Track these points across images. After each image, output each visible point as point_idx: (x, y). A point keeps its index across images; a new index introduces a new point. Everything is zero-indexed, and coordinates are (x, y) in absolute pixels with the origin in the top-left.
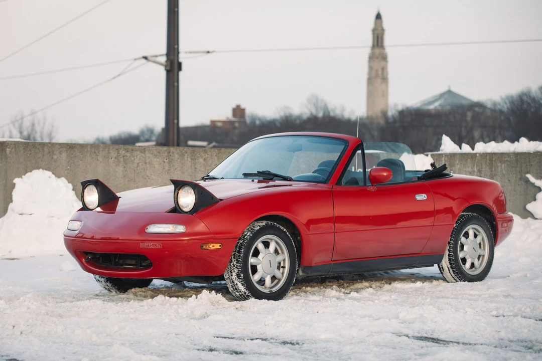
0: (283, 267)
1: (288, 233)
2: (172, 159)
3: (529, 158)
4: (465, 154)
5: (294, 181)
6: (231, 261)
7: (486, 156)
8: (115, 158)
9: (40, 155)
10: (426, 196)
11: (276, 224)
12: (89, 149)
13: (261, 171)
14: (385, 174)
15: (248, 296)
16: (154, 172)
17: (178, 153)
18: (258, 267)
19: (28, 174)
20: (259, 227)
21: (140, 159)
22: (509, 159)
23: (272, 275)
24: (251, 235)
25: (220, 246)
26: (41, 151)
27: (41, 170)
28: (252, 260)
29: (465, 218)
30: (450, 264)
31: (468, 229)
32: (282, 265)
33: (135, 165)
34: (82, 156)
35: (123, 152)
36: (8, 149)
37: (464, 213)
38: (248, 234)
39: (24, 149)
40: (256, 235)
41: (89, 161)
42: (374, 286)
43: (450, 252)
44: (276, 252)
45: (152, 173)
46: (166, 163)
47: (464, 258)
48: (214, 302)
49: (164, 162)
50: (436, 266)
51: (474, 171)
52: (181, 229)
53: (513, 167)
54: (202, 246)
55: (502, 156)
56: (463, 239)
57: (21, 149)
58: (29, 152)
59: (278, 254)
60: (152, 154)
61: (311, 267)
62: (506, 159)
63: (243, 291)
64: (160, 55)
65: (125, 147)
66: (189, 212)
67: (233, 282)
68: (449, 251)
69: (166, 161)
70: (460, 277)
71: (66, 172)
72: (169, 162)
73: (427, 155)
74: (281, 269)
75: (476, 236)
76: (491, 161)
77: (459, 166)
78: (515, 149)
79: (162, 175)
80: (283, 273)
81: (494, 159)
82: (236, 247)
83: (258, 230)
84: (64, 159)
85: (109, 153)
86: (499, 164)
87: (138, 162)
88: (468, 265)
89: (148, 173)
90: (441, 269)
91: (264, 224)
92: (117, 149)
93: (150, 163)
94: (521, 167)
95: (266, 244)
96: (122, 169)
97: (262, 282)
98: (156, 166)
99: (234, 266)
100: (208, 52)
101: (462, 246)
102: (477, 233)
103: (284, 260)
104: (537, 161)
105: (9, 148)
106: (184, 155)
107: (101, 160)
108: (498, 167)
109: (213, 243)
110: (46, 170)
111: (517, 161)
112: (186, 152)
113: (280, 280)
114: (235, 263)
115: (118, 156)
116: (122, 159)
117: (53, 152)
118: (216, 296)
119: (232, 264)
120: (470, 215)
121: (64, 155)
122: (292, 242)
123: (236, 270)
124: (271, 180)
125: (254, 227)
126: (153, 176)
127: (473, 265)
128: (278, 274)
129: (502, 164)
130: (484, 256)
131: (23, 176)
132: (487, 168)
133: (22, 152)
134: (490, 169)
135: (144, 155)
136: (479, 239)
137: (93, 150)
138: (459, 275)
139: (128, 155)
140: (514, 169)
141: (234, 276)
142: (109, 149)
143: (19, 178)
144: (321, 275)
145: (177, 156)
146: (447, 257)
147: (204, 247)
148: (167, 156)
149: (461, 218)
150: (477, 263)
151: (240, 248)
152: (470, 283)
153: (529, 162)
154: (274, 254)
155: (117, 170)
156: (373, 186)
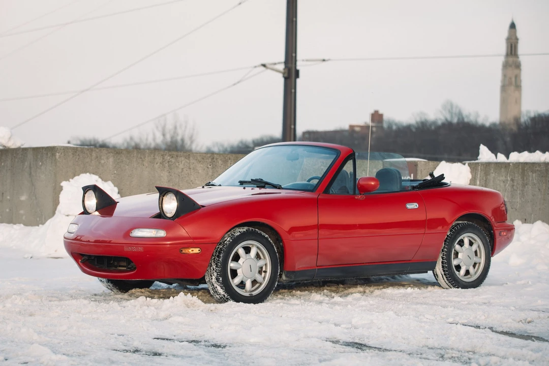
0: (265, 272)
1: (269, 239)
2: (216, 165)
4: (499, 163)
5: (283, 189)
6: (211, 266)
7: (519, 166)
8: (161, 163)
9: (88, 160)
10: (417, 205)
11: (257, 230)
12: (135, 155)
13: (254, 179)
14: (373, 183)
15: (227, 298)
16: (198, 177)
17: (221, 160)
18: (238, 271)
19: (76, 178)
20: (239, 233)
21: (184, 164)
22: (539, 169)
23: (253, 279)
24: (231, 241)
25: (199, 250)
26: (90, 155)
27: (88, 174)
28: (232, 265)
29: (460, 226)
30: (444, 271)
31: (464, 237)
32: (264, 269)
33: (180, 170)
34: (128, 161)
35: (168, 158)
36: (57, 154)
37: (461, 222)
38: (228, 240)
39: (73, 154)
40: (236, 241)
41: (135, 165)
42: (367, 291)
43: (443, 260)
44: (258, 256)
45: (197, 179)
46: (210, 169)
47: (459, 265)
48: (190, 304)
49: (208, 168)
50: (430, 272)
51: (507, 180)
52: (162, 233)
53: (542, 177)
54: (182, 251)
55: (533, 165)
56: (457, 247)
57: (70, 154)
58: (78, 157)
59: (260, 258)
60: (196, 160)
61: (294, 272)
62: (537, 169)
63: (222, 294)
64: (279, 63)
65: (170, 153)
66: (172, 217)
67: (213, 285)
68: (442, 258)
69: (209, 166)
70: (453, 284)
71: (112, 176)
72: (213, 168)
73: (464, 164)
74: (263, 274)
75: (471, 244)
76: (523, 170)
77: (493, 175)
78: (546, 159)
79: (206, 180)
80: (264, 278)
81: (526, 169)
82: (216, 251)
83: (238, 236)
84: (111, 163)
85: (155, 159)
86: (530, 174)
87: (183, 167)
88: (463, 272)
89: (192, 178)
90: (436, 275)
91: (245, 230)
92: (162, 155)
93: (194, 169)
95: (247, 250)
96: (167, 174)
97: (242, 285)
98: (200, 171)
99: (214, 270)
100: (324, 60)
101: (457, 254)
102: (473, 241)
103: (266, 265)
105: (59, 153)
106: (227, 161)
107: (147, 165)
108: (529, 176)
109: (192, 248)
110: (93, 174)
111: (547, 170)
112: (230, 159)
113: (261, 284)
114: (214, 267)
115: (163, 162)
116: (167, 165)
117: (101, 157)
118: (192, 298)
119: (212, 268)
120: (465, 223)
121: (111, 160)
122: (273, 247)
123: (215, 274)
124: (264, 187)
125: (234, 233)
126: (197, 181)
127: (467, 273)
128: (259, 278)
129: (533, 173)
130: (480, 263)
131: (71, 180)
132: (520, 177)
133: (71, 156)
134: (522, 178)
135: (188, 161)
136: (475, 247)
137: (139, 156)
138: (452, 282)
139: (173, 160)
140: (544, 178)
141: (214, 280)
142: (155, 154)
143: (66, 181)
144: (306, 280)
145: (220, 162)
146: (441, 264)
147: (184, 251)
148: (211, 162)
149: (455, 226)
150: (472, 270)
151: (220, 253)
152: (463, 290)
154: (255, 259)
155: (162, 175)
156: (361, 194)
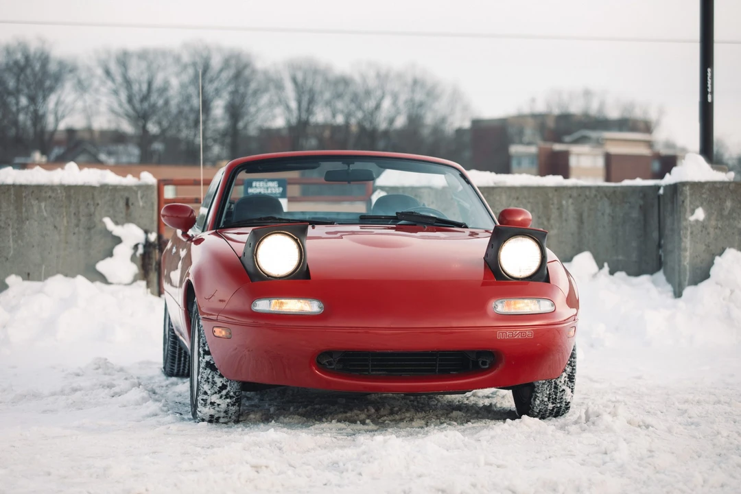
3: (93, 195)
22: (53, 195)
53: (62, 206)
55: (38, 190)
62: (48, 194)
66: (530, 277)
76: (18, 196)
81: (24, 194)
86: (34, 202)
94: (78, 207)
104: (108, 198)
108: (32, 206)
111: (69, 197)
129: (40, 202)
132: (12, 208)
140: (64, 209)
153: (93, 198)
